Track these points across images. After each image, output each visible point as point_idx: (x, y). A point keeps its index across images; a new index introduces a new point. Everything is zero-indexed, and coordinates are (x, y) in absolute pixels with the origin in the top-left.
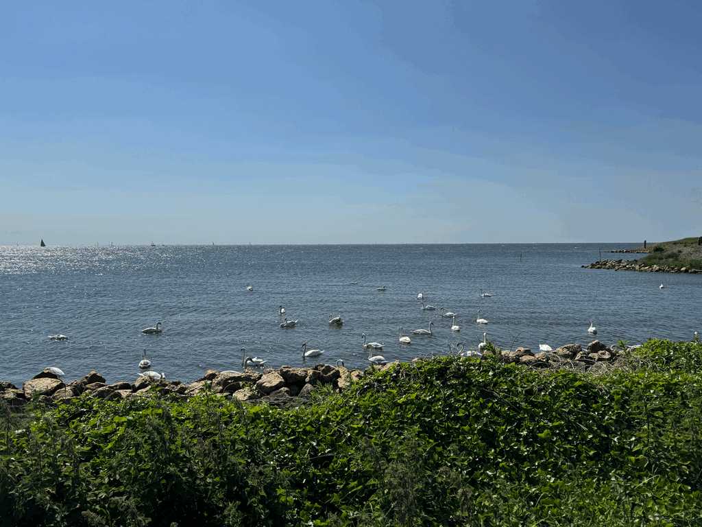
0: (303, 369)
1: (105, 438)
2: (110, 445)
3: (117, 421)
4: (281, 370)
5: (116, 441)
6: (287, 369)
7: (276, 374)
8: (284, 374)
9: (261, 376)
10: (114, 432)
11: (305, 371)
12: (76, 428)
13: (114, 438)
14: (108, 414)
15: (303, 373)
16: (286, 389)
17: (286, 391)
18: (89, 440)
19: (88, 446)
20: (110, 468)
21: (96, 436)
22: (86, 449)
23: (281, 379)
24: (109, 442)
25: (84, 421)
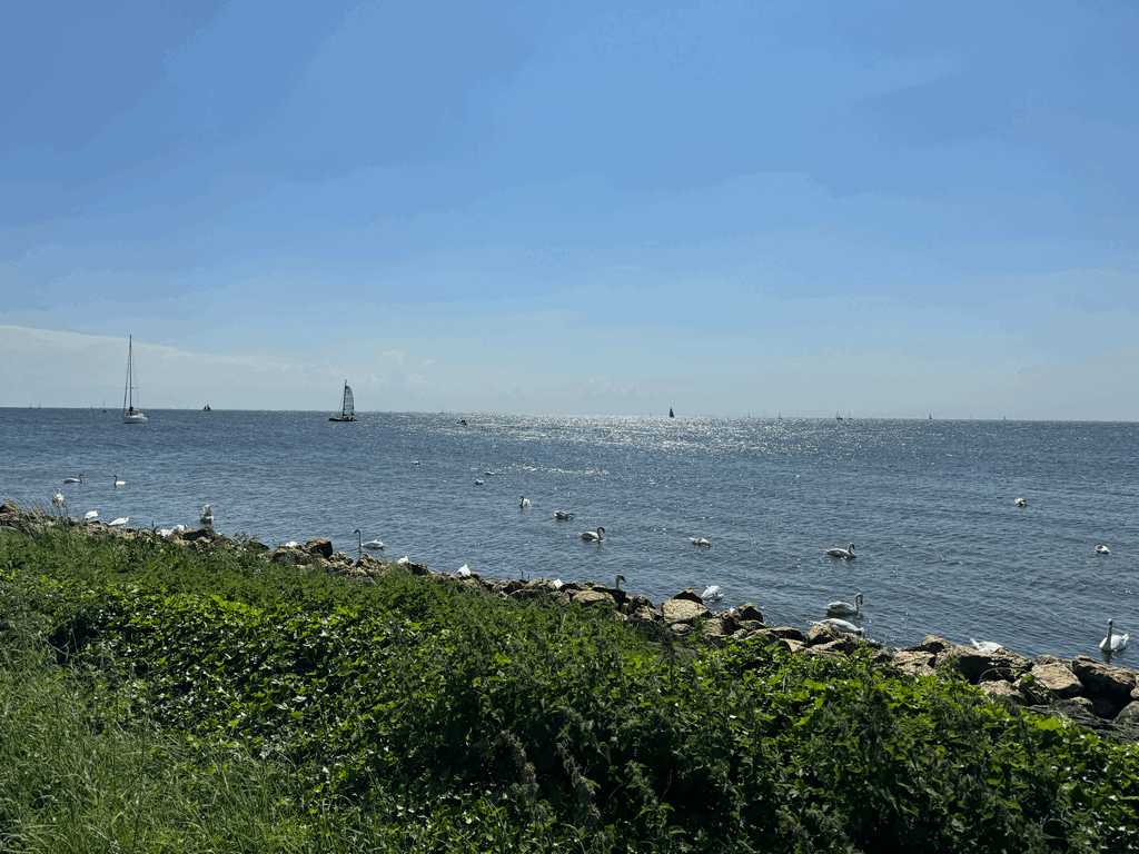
0: (1124, 670)
1: (796, 708)
2: (803, 721)
3: (810, 687)
4: (1075, 663)
5: (811, 718)
6: (1087, 664)
7: (1064, 668)
8: (1079, 671)
9: (1031, 665)
10: (808, 702)
11: (1132, 676)
12: (752, 682)
13: (809, 711)
14: (794, 673)
15: (1127, 680)
16: (1085, 701)
17: (1085, 706)
18: (773, 705)
19: (771, 713)
20: (805, 756)
21: (782, 702)
22: (769, 717)
23: (1073, 680)
24: (802, 716)
25: (762, 675)
